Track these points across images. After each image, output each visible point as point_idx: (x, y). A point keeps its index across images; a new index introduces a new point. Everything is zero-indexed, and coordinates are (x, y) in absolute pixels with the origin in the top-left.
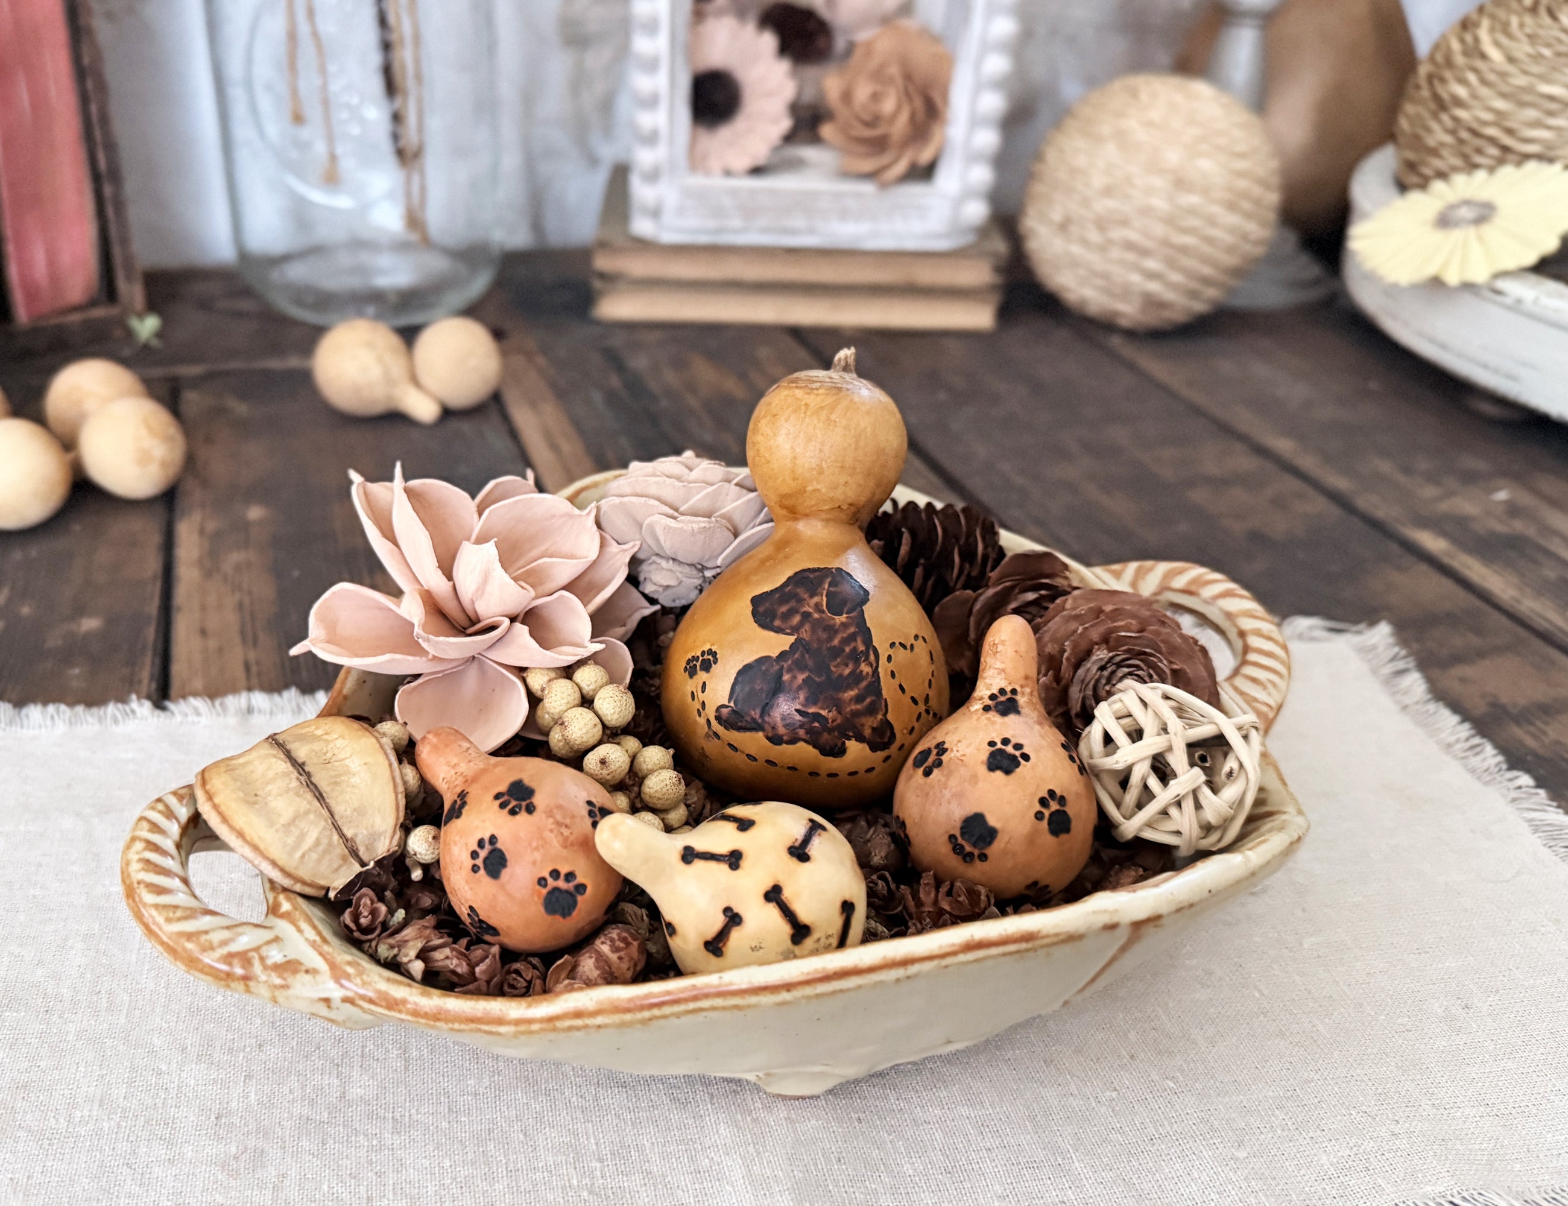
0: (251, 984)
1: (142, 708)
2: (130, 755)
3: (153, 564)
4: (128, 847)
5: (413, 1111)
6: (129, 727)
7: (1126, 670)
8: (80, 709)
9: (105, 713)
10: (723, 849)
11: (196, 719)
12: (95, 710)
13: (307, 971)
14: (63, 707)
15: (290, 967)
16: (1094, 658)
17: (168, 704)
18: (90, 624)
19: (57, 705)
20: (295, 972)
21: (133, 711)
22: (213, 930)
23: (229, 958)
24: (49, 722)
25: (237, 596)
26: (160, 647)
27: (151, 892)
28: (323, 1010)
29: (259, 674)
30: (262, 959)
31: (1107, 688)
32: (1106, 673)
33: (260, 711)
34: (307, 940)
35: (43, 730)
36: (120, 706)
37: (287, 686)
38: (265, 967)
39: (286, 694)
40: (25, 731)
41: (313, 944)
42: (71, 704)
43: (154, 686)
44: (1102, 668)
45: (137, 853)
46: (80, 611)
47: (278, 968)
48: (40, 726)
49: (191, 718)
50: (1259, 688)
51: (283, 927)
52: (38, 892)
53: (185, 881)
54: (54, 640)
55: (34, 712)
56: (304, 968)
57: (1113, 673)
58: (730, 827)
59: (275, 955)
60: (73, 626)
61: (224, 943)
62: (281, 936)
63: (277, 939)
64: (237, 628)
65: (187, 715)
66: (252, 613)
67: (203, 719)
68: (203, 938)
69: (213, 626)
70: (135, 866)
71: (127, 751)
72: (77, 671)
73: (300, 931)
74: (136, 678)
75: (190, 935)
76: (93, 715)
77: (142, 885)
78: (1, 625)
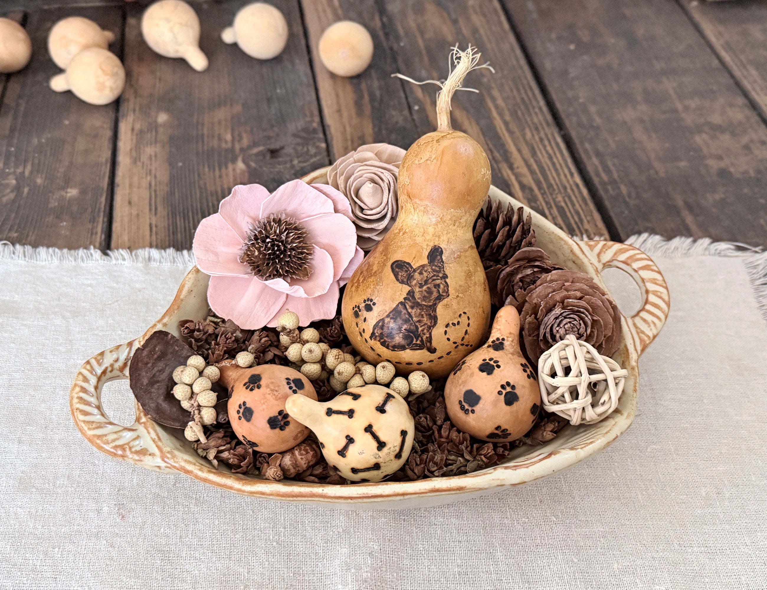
0: (125, 458)
1: (97, 254)
2: (89, 282)
3: (107, 154)
4: (73, 389)
6: (89, 264)
7: (568, 320)
8: (65, 251)
9: (78, 254)
10: (346, 409)
11: (123, 262)
12: (73, 252)
13: (150, 455)
14: (57, 250)
15: (143, 452)
16: (554, 312)
17: (109, 252)
18: (73, 192)
19: (53, 248)
20: (145, 454)
21: (92, 255)
22: (109, 434)
23: (116, 447)
24: (50, 259)
25: (149, 178)
26: (108, 209)
27: (82, 414)
28: (157, 470)
29: (157, 233)
30: (130, 448)
31: (557, 329)
32: (558, 321)
33: (154, 260)
34: (151, 438)
35: (47, 262)
36: (85, 251)
37: (169, 247)
38: (132, 452)
39: (168, 250)
40: (38, 262)
41: (154, 441)
42: (61, 248)
43: (103, 237)
44: (556, 318)
45: (77, 393)
46: (67, 183)
47: (137, 452)
48: (45, 260)
49: (120, 261)
50: (646, 326)
51: (141, 429)
53: (99, 408)
54: (53, 204)
55: (42, 250)
56: (149, 453)
57: (562, 320)
58: (349, 398)
59: (138, 445)
60: (63, 193)
61: (114, 441)
62: (140, 435)
63: (138, 437)
64: (147, 201)
65: (118, 259)
66: (155, 191)
67: (126, 262)
68: (105, 438)
69: (135, 198)
70: (75, 400)
71: (88, 279)
72: (65, 223)
73: (149, 433)
74: (95, 231)
75: (99, 437)
76: (71, 256)
77: (78, 411)
78: (26, 190)
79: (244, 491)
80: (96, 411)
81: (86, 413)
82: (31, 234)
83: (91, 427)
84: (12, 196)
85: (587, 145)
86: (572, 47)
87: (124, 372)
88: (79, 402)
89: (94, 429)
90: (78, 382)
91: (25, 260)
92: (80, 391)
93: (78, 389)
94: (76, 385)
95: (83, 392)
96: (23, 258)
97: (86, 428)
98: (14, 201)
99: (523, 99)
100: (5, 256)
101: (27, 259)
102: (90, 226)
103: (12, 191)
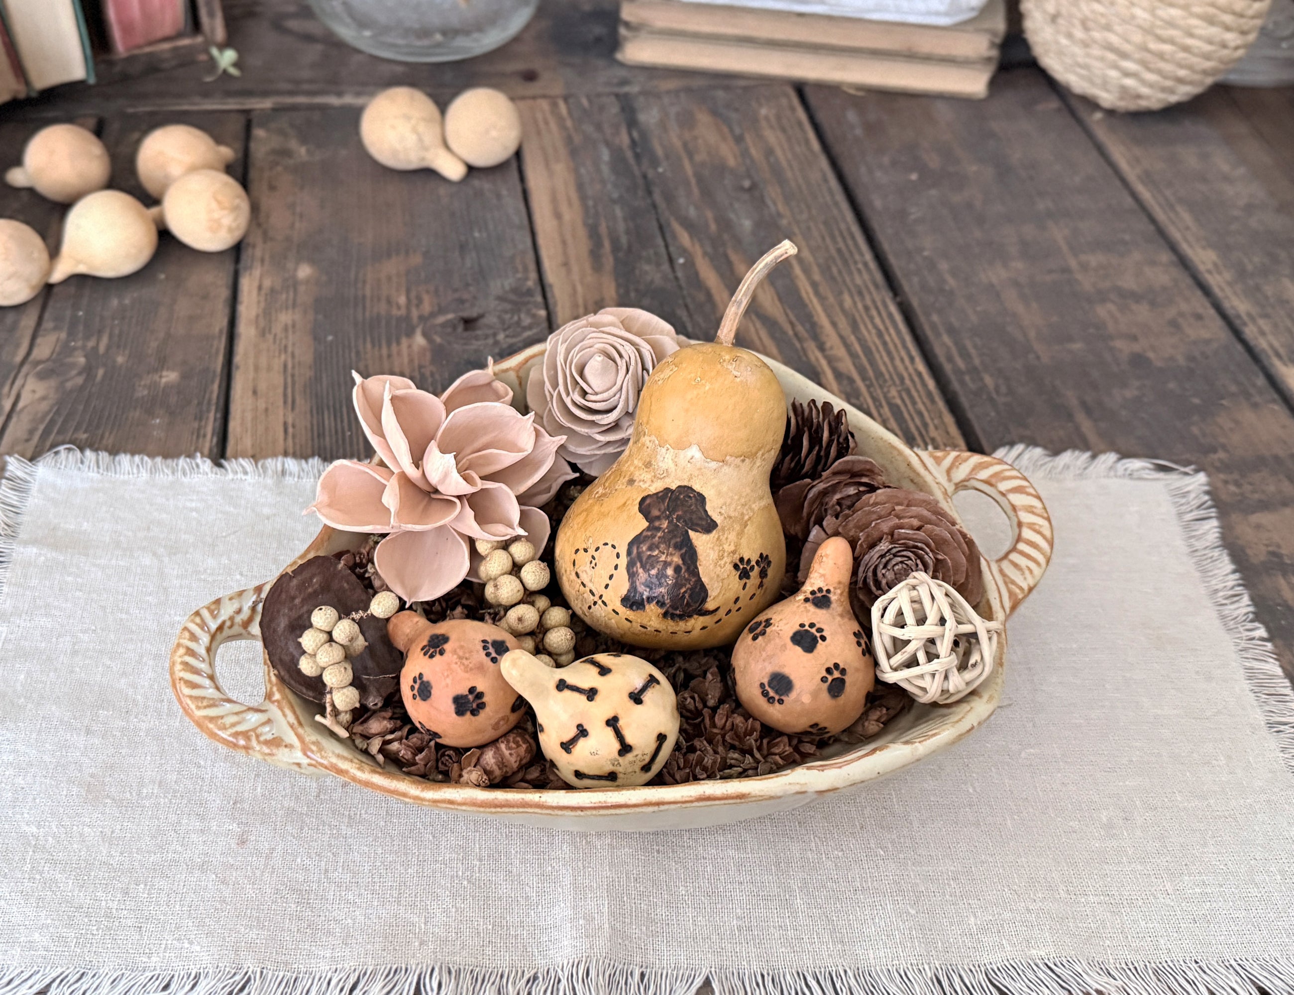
0: (250, 751)
1: (206, 465)
2: (194, 505)
3: (221, 322)
4: (175, 651)
5: (363, 812)
6: (195, 479)
7: (899, 559)
8: (159, 460)
9: (177, 465)
10: (586, 685)
11: (244, 477)
12: (169, 461)
13: (286, 746)
14: (146, 458)
15: (276, 742)
16: (878, 548)
17: (223, 462)
18: (170, 377)
19: (141, 456)
20: (278, 746)
21: (198, 466)
22: (227, 715)
23: (236, 735)
24: (135, 471)
25: (283, 357)
26: (222, 403)
27: (187, 687)
28: (296, 768)
29: (294, 437)
30: (257, 736)
31: (884, 571)
32: (884, 560)
33: (291, 474)
34: (288, 723)
35: (131, 476)
36: (188, 460)
37: (313, 455)
38: (259, 742)
39: (310, 461)
40: (118, 476)
41: (292, 726)
42: (152, 456)
43: (215, 440)
44: (882, 556)
45: (180, 657)
46: (162, 363)
47: (267, 743)
48: (129, 473)
49: (240, 476)
50: (1018, 573)
51: (274, 711)
52: (124, 616)
53: (212, 678)
54: (141, 392)
55: (125, 459)
56: (284, 744)
57: (890, 560)
58: (592, 670)
59: (267, 733)
60: (156, 378)
61: (233, 725)
62: (272, 718)
63: (269, 721)
64: (280, 390)
65: (237, 472)
66: (293, 376)
67: (248, 477)
68: (220, 721)
69: (262, 386)
70: (178, 667)
71: (192, 500)
72: (158, 421)
73: (285, 715)
74: (202, 432)
75: (212, 719)
76: (167, 467)
77: (182, 682)
78: (101, 372)
79: (423, 800)
80: (207, 682)
81: (194, 686)
82: (107, 434)
83: (200, 704)
84: (80, 380)
85: (935, 318)
86: (914, 177)
87: (249, 629)
88: (183, 670)
89: (205, 707)
90: (182, 641)
91: (98, 472)
92: (185, 654)
93: (182, 651)
94: (179, 645)
95: (189, 655)
96: (95, 469)
97: (193, 707)
98: (82, 388)
99: (839, 251)
100: (69, 467)
101: (101, 471)
102: (196, 425)
103: (80, 374)
